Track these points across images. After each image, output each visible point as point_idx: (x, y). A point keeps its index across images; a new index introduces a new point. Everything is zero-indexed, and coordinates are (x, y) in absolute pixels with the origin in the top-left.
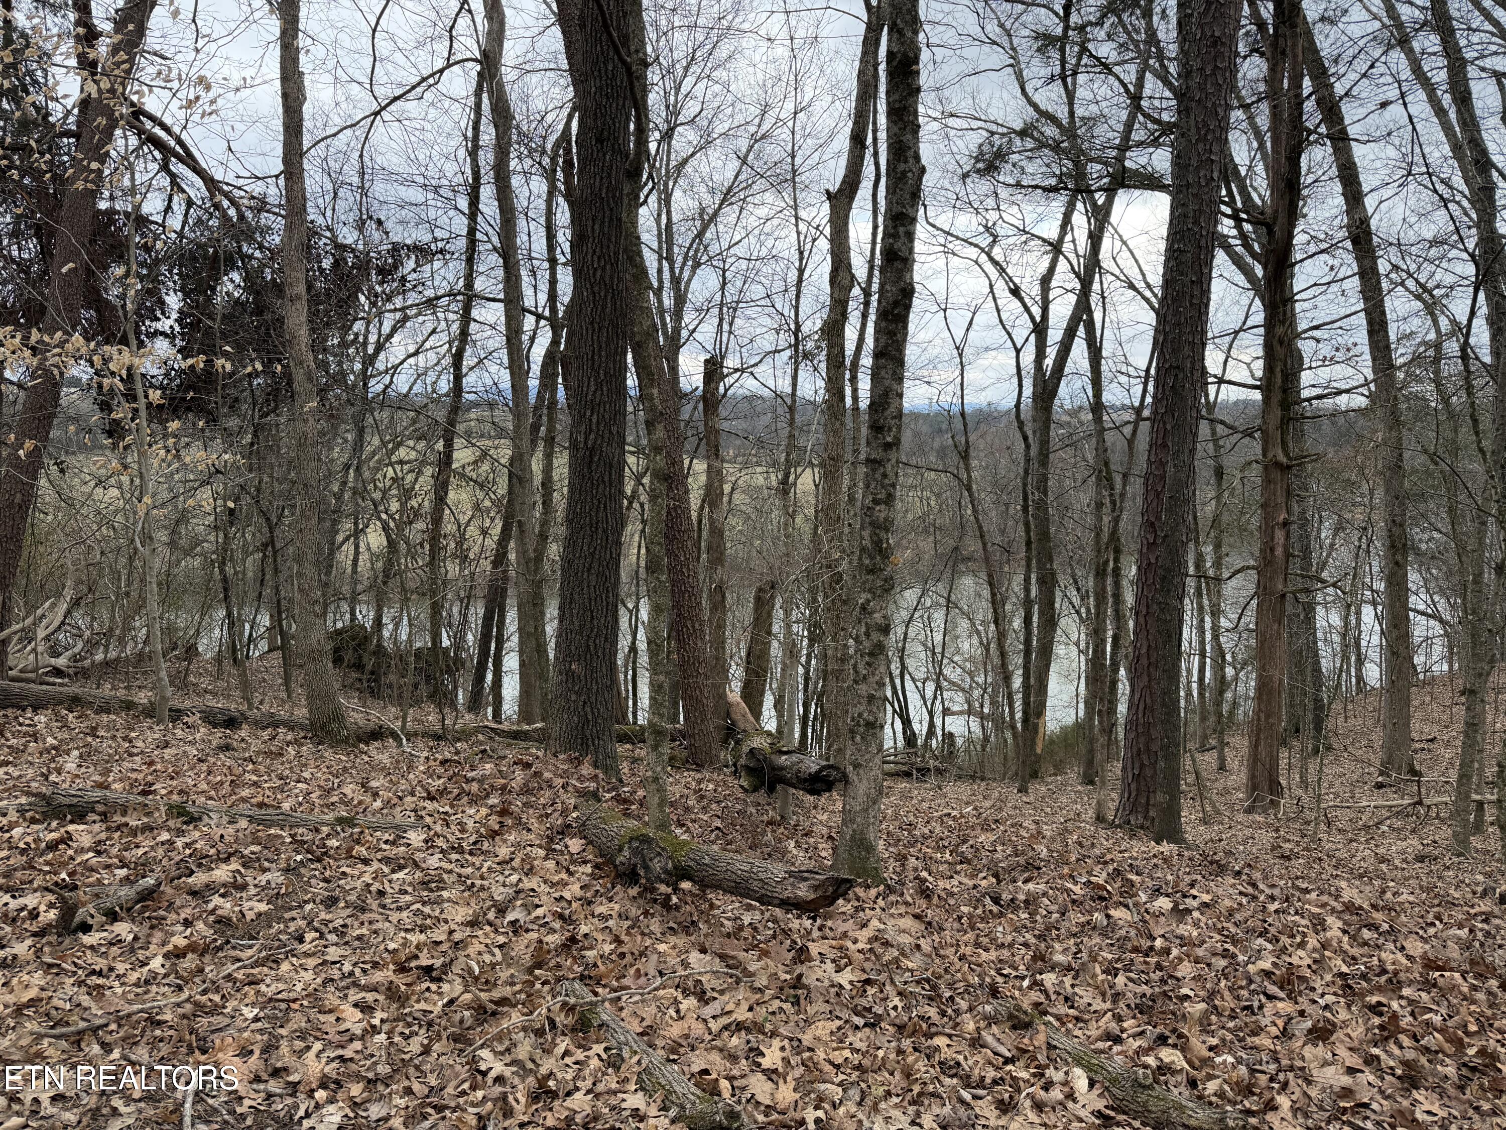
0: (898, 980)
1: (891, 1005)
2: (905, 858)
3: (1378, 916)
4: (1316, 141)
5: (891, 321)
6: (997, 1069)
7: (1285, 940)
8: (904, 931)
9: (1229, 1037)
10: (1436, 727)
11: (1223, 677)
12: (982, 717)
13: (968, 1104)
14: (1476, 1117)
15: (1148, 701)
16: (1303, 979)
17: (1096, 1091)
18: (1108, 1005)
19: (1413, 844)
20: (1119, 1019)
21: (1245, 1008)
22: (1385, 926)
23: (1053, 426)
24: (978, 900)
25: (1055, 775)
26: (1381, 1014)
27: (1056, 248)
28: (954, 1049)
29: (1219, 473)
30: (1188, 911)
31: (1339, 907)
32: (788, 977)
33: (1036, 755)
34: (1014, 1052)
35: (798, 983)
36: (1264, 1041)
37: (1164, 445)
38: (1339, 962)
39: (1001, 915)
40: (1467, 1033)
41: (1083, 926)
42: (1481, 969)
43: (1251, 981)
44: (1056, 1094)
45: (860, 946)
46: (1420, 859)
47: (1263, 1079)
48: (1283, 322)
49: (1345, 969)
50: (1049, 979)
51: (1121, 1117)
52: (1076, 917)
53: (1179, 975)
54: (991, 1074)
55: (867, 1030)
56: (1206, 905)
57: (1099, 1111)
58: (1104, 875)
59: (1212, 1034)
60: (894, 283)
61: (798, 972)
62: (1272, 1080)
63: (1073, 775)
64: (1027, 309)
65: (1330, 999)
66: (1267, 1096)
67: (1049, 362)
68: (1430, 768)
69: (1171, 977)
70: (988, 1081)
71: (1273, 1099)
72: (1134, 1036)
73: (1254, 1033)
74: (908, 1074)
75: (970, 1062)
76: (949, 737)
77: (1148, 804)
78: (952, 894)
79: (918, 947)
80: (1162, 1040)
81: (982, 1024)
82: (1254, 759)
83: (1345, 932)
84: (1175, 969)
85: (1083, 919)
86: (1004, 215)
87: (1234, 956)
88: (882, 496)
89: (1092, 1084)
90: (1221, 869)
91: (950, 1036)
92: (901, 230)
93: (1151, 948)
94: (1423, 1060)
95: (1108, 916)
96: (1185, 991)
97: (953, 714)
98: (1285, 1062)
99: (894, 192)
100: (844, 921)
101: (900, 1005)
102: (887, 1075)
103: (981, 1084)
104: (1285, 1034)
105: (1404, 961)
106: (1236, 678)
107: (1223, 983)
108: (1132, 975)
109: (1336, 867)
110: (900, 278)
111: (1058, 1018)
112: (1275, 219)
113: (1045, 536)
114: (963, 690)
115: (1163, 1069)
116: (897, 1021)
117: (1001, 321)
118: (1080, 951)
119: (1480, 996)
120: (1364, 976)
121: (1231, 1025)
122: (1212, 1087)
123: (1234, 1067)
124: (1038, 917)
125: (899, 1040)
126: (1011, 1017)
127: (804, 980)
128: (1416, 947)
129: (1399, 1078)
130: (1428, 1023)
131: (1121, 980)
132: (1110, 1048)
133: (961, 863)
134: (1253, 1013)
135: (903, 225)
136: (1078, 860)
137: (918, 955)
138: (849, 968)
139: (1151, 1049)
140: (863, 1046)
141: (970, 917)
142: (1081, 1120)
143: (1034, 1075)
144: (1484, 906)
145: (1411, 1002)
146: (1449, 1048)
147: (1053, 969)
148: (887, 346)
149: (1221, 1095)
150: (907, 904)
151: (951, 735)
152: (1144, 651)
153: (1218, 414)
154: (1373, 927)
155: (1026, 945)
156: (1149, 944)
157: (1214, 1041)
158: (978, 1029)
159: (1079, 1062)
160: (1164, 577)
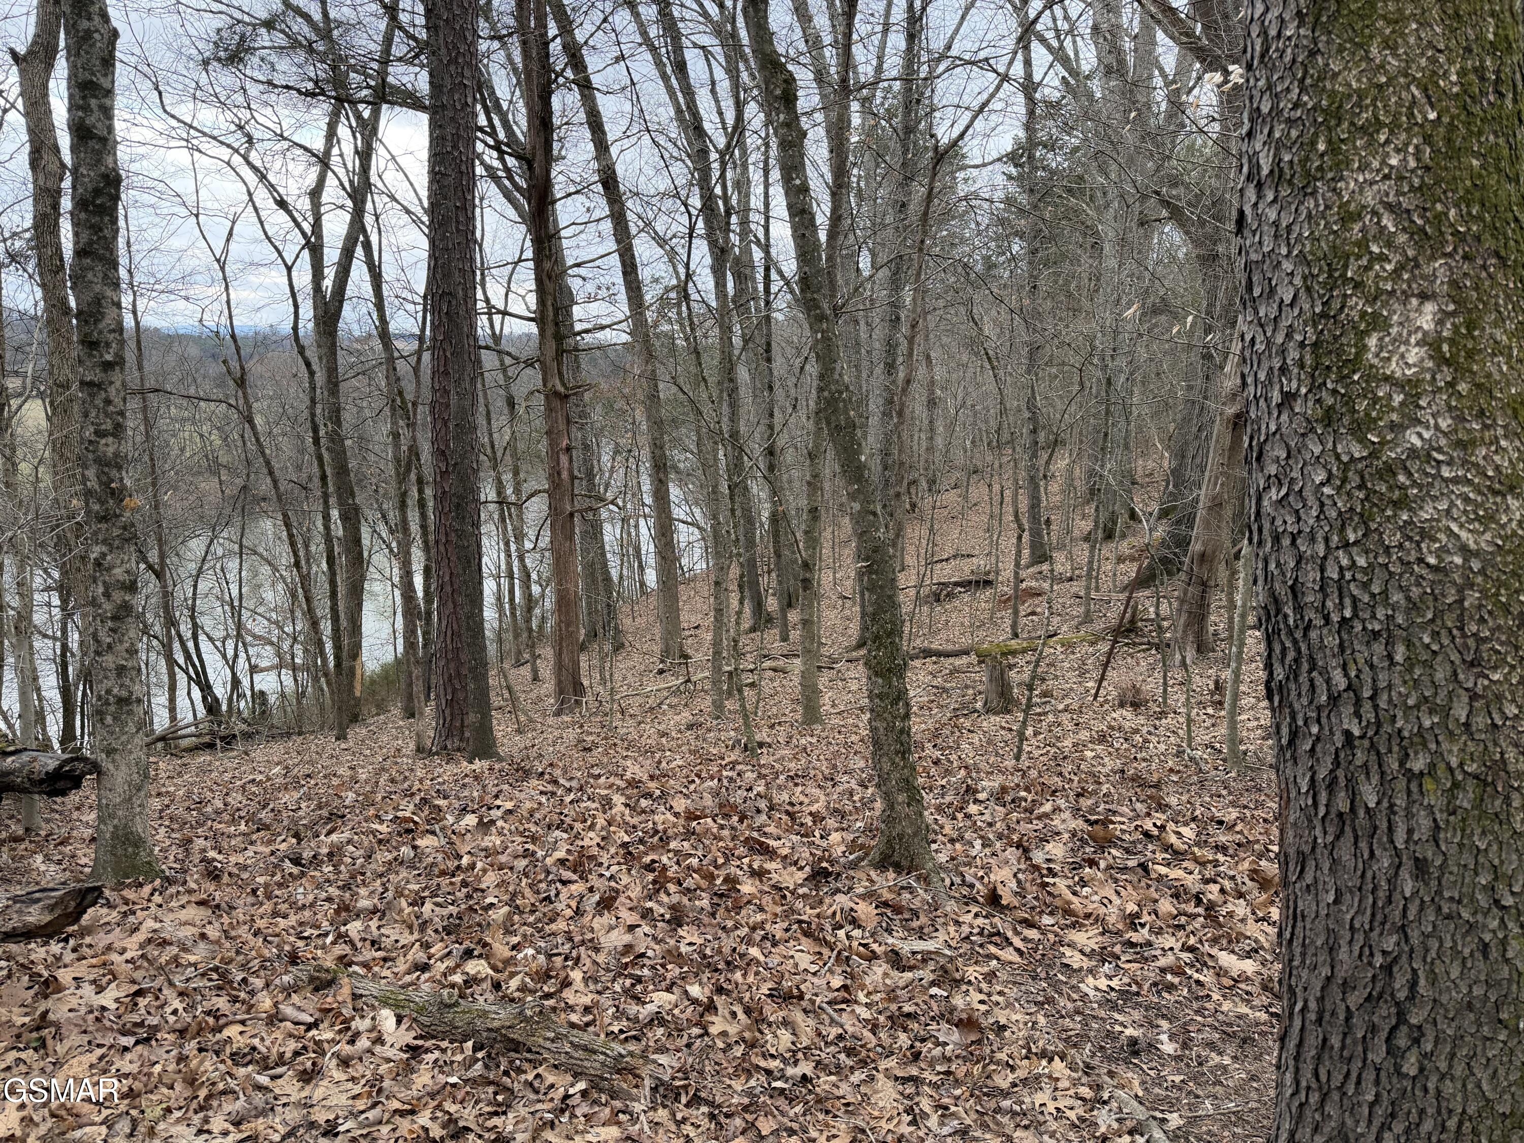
0: (177, 980)
1: (169, 1010)
2: (190, 841)
3: (652, 785)
4: (564, 85)
5: (94, 213)
6: (298, 1038)
7: (578, 826)
8: (185, 924)
9: (529, 930)
10: (700, 616)
11: (530, 595)
12: (294, 668)
13: (266, 1088)
14: (724, 935)
15: (455, 627)
16: (592, 858)
17: (404, 1026)
18: (416, 936)
19: (686, 716)
20: (426, 946)
21: (545, 899)
22: (658, 792)
23: (340, 353)
24: (276, 866)
25: (378, 714)
26: (653, 870)
27: (324, 161)
28: (249, 1034)
29: (511, 403)
30: (493, 822)
31: (623, 784)
32: (27, 1019)
33: (355, 698)
34: (317, 1015)
35: (43, 1022)
36: (560, 925)
37: (446, 373)
38: (622, 834)
39: (303, 874)
40: (717, 867)
41: (390, 863)
42: (726, 810)
43: (548, 873)
44: (363, 1043)
45: (128, 955)
46: (690, 727)
47: (558, 961)
48: (549, 257)
49: (627, 839)
50: (354, 928)
51: (429, 1044)
52: (383, 856)
53: (483, 886)
54: (292, 1045)
55: (139, 1048)
56: (510, 812)
57: (407, 1045)
58: (411, 806)
59: (514, 933)
60: (92, 167)
61: (42, 1009)
62: (566, 959)
63: (396, 711)
64: (298, 225)
65: (614, 868)
66: (563, 974)
67: (328, 283)
68: (697, 650)
69: (476, 890)
70: (288, 1055)
71: (567, 976)
72: (441, 959)
73: (552, 921)
74: (192, 1081)
75: (268, 1043)
76: (260, 697)
77: (462, 726)
78: (245, 868)
79: (203, 936)
80: (468, 954)
81: (281, 997)
82: (559, 667)
83: (627, 805)
84: (480, 881)
85: (390, 857)
86: (255, 114)
87: (534, 854)
88: (108, 426)
89: (399, 1020)
90: (527, 774)
91: (243, 1022)
92: (93, 102)
93: (458, 867)
94: (685, 900)
95: (415, 848)
96: (488, 900)
97: (262, 671)
98: (577, 939)
99: (78, 55)
100: (109, 932)
101: (180, 1007)
102: (165, 1090)
103: (281, 1061)
104: (579, 912)
105: (672, 819)
106: (543, 596)
107: (524, 881)
108: (439, 900)
109: (627, 749)
110: (99, 161)
111: (366, 965)
112: (534, 155)
113: (342, 470)
114: (272, 643)
115: (471, 981)
116: (178, 1026)
117: (266, 233)
118: (386, 890)
119: (726, 833)
120: (641, 841)
121: (531, 919)
122: (514, 983)
123: (534, 957)
124: (342, 868)
125: (181, 1046)
126: (312, 979)
127: (51, 1016)
128: (680, 804)
129: (668, 922)
130: (689, 867)
131: (428, 907)
132: (418, 978)
133: (258, 830)
134: (551, 902)
135: (96, 97)
136: (384, 798)
137: (202, 945)
138: (113, 985)
139: (458, 966)
140: (134, 1068)
141: (266, 885)
142: (389, 1060)
143: (340, 1032)
144: (733, 756)
145: (677, 852)
146: (704, 884)
147: (358, 916)
148: (91, 243)
149: (523, 989)
150: (190, 892)
151: (262, 693)
152: (447, 578)
153: (505, 345)
154: (648, 795)
155: (329, 899)
156: (456, 863)
157: (515, 940)
158: (276, 1005)
159: (385, 1002)
160: (458, 505)
